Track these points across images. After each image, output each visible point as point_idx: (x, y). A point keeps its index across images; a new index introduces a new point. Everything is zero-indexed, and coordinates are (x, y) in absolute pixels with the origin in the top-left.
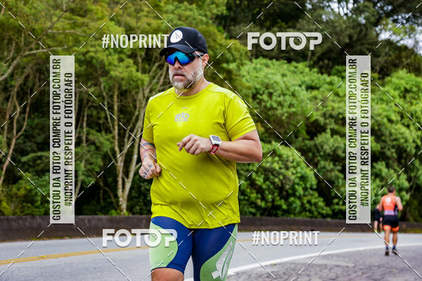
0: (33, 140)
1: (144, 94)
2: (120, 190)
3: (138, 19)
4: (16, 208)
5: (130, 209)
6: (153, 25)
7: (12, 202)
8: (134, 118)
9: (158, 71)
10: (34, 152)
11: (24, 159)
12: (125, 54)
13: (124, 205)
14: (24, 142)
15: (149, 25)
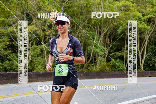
0: (113, 49)
1: (147, 33)
2: (141, 63)
3: (145, 9)
4: (110, 69)
5: (144, 69)
6: (151, 11)
7: (108, 67)
8: (144, 41)
9: (152, 25)
10: (113, 53)
11: (111, 55)
12: (142, 21)
13: (142, 68)
14: (110, 50)
15: (149, 10)
